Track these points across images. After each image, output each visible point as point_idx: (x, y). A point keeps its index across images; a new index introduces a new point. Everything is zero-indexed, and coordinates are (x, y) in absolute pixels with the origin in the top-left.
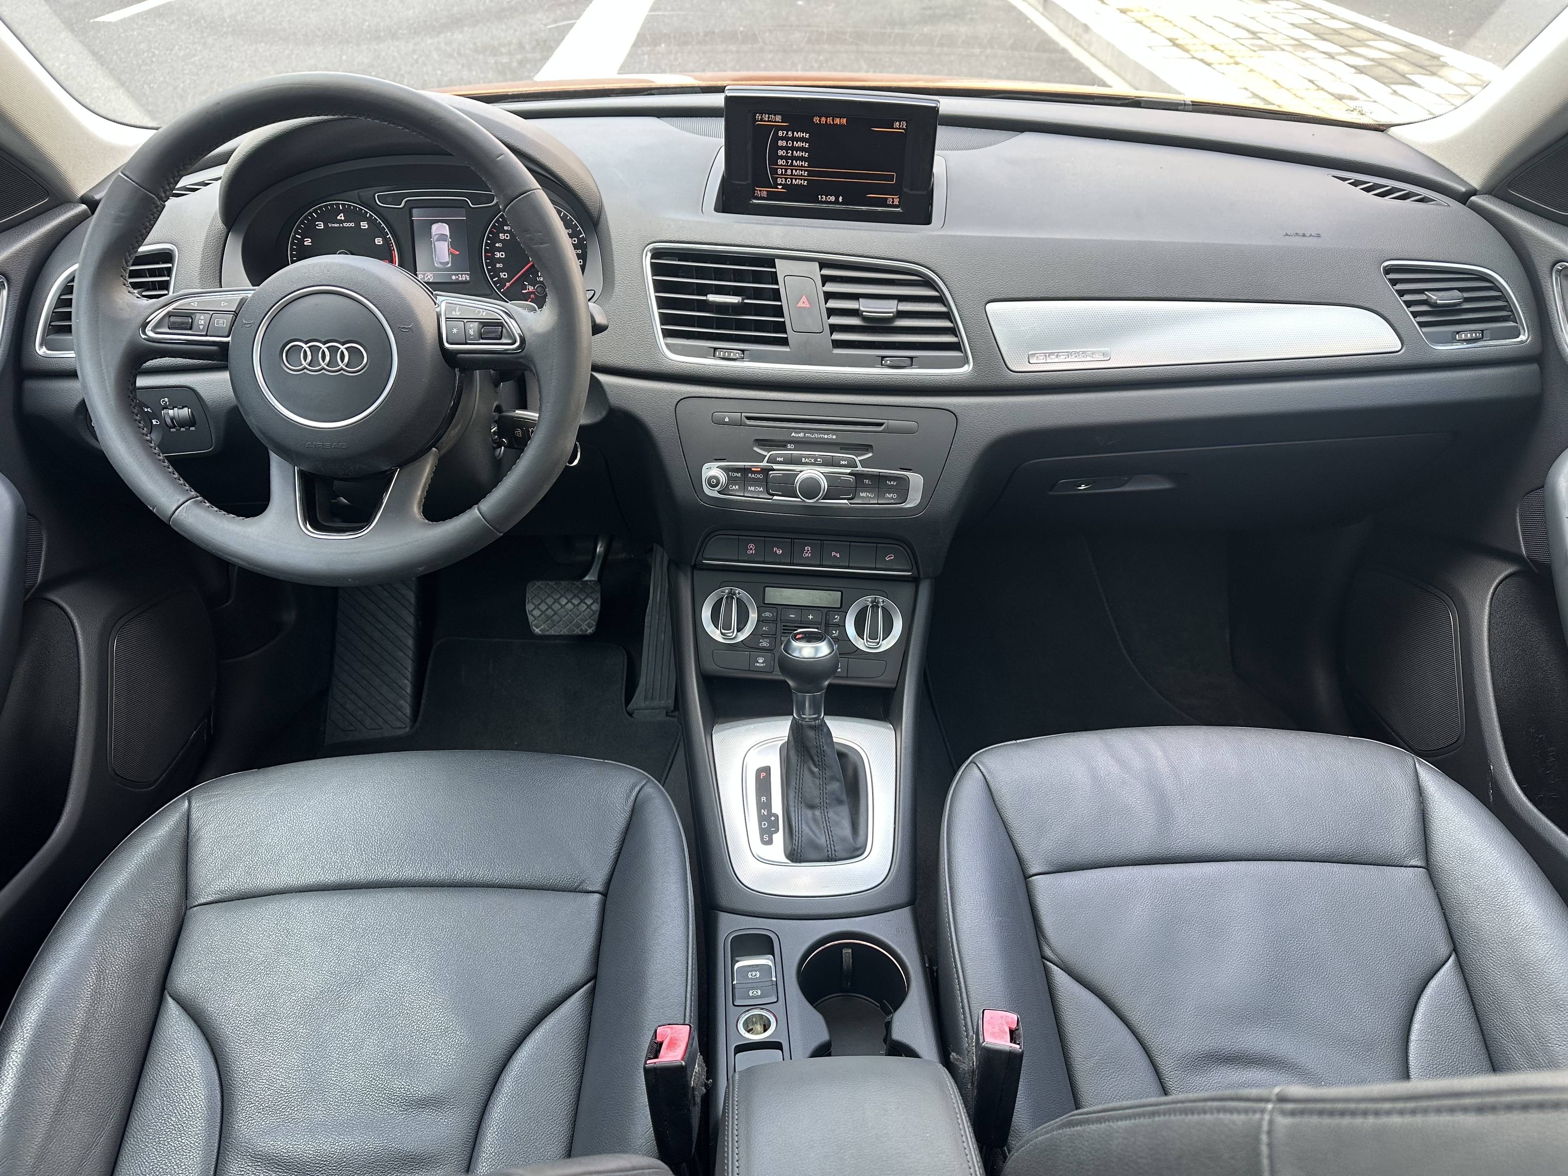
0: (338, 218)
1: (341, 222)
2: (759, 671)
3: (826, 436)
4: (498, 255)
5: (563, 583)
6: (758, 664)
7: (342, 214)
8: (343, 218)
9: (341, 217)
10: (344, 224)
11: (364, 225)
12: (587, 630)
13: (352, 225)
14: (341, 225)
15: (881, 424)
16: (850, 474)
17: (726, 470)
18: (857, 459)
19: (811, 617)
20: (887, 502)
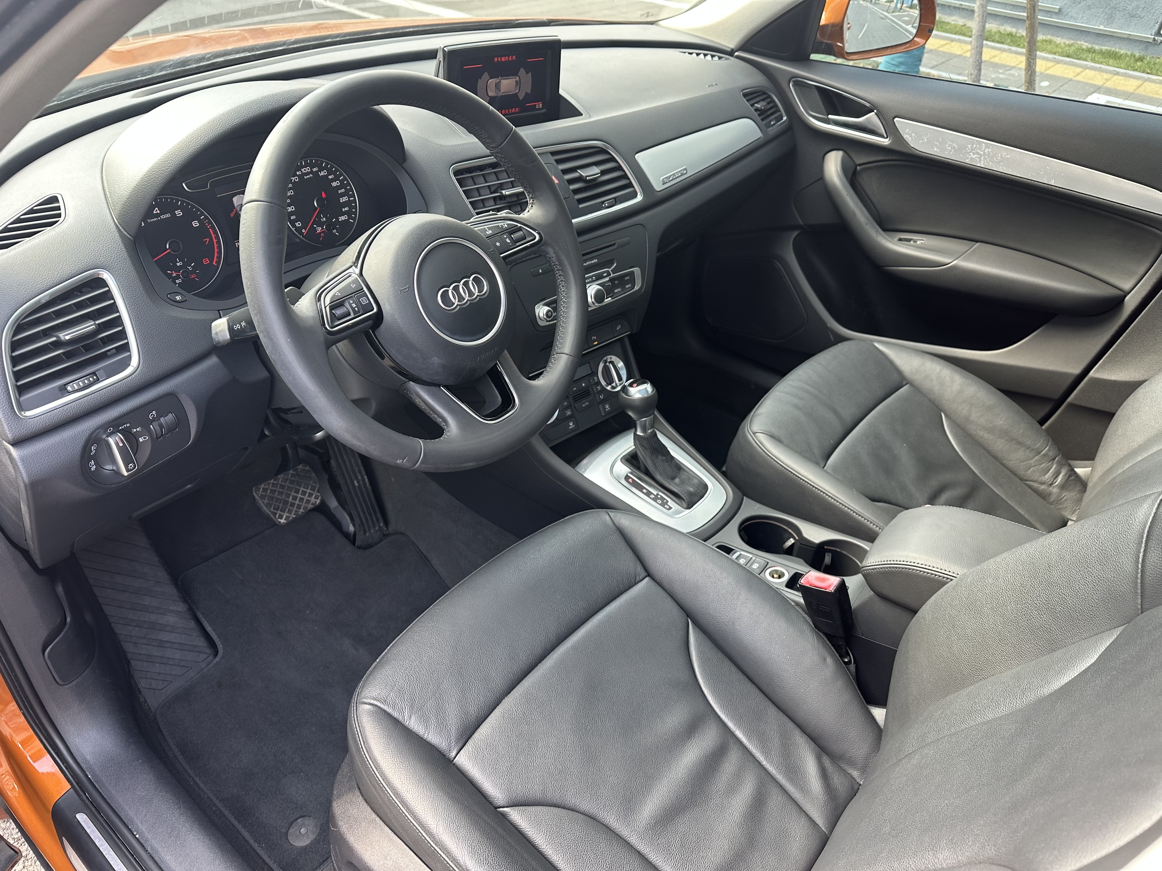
0: (155, 212)
1: (157, 215)
2: (573, 430)
3: (592, 262)
4: (290, 209)
5: (279, 477)
6: (571, 427)
7: (157, 209)
8: (158, 212)
9: (156, 211)
10: (162, 217)
11: (179, 213)
12: (316, 502)
13: (168, 215)
14: (159, 218)
15: (615, 244)
16: (609, 281)
17: (547, 305)
18: (610, 270)
19: (583, 385)
20: (628, 290)
